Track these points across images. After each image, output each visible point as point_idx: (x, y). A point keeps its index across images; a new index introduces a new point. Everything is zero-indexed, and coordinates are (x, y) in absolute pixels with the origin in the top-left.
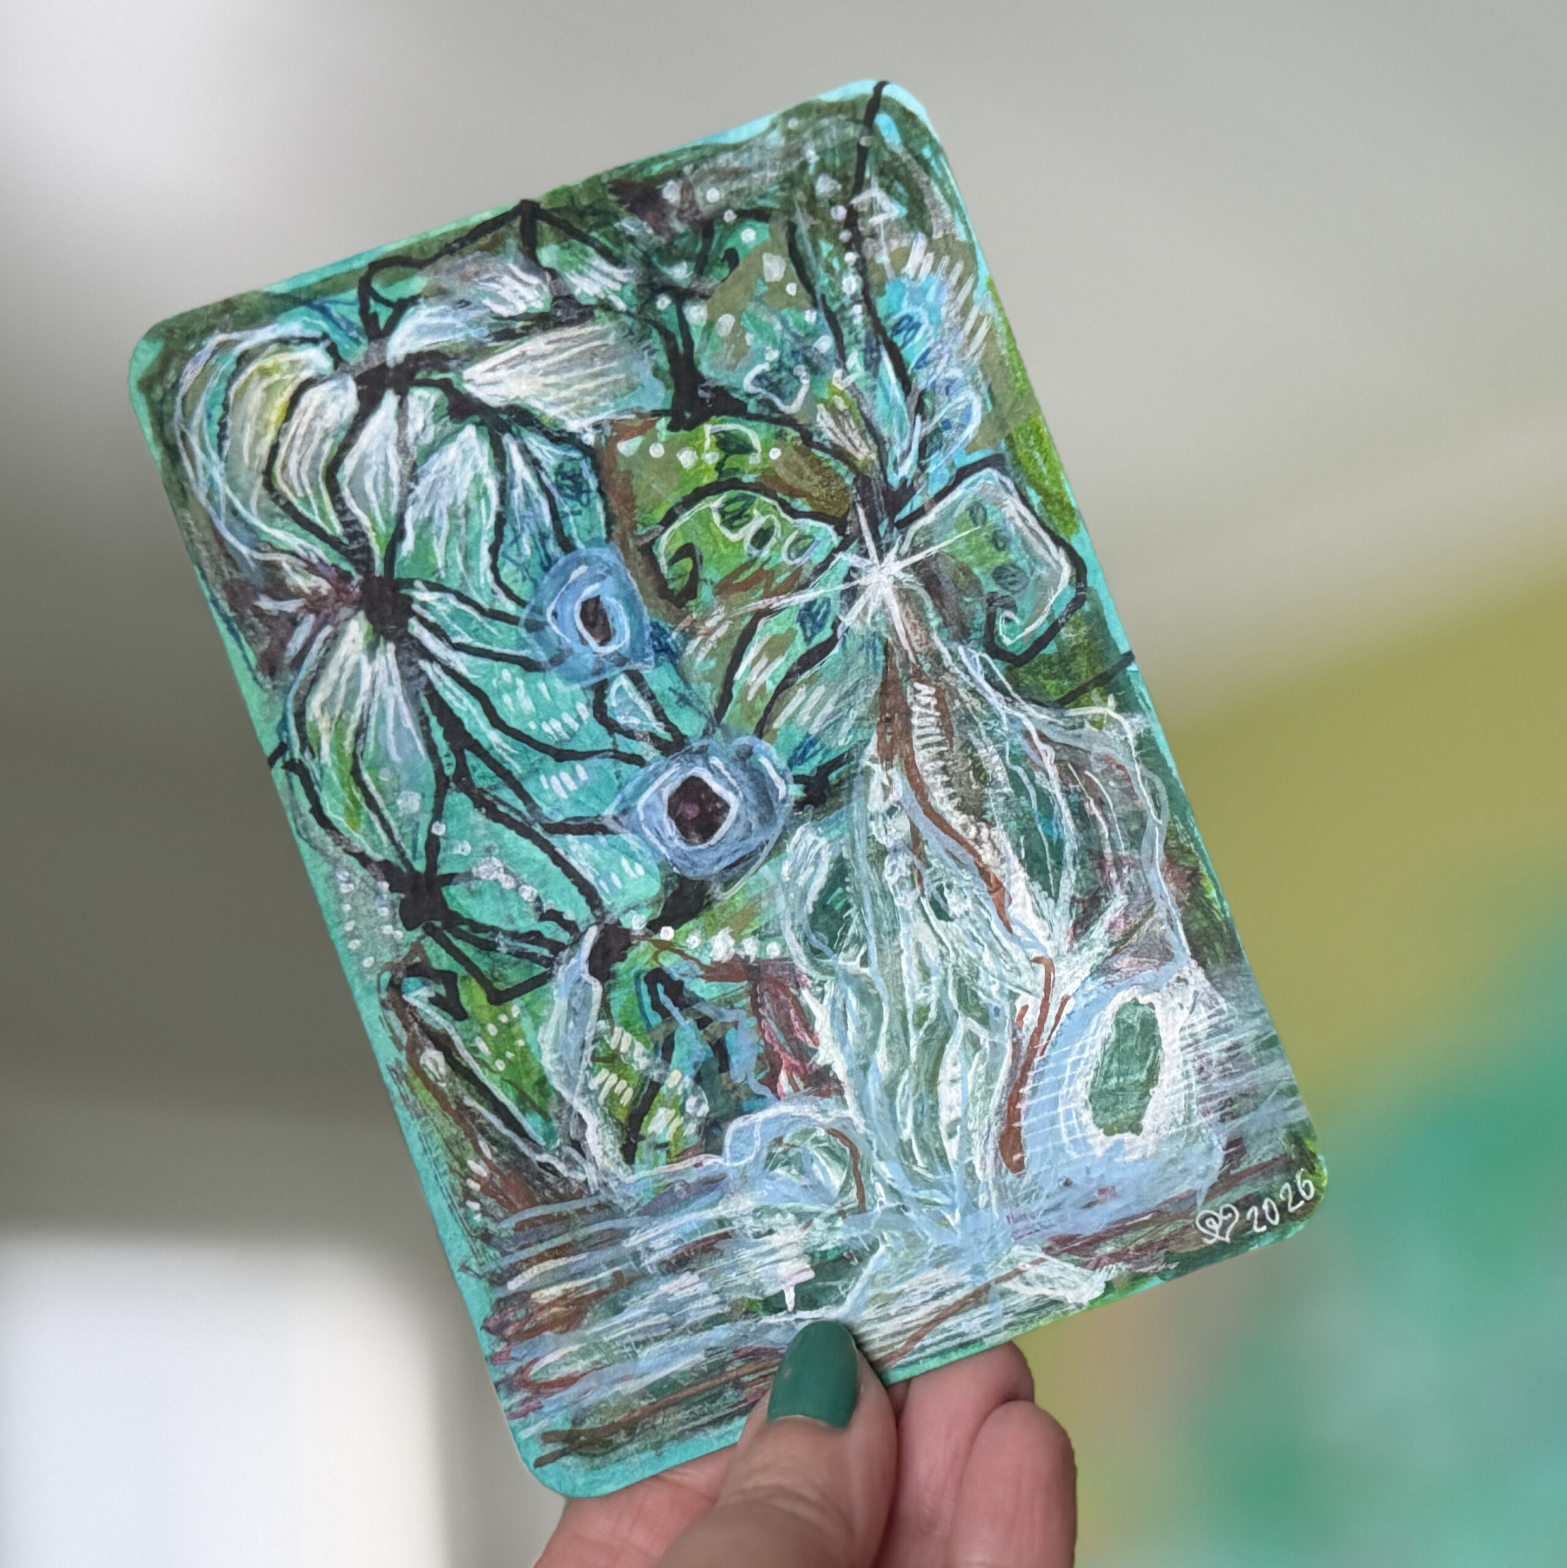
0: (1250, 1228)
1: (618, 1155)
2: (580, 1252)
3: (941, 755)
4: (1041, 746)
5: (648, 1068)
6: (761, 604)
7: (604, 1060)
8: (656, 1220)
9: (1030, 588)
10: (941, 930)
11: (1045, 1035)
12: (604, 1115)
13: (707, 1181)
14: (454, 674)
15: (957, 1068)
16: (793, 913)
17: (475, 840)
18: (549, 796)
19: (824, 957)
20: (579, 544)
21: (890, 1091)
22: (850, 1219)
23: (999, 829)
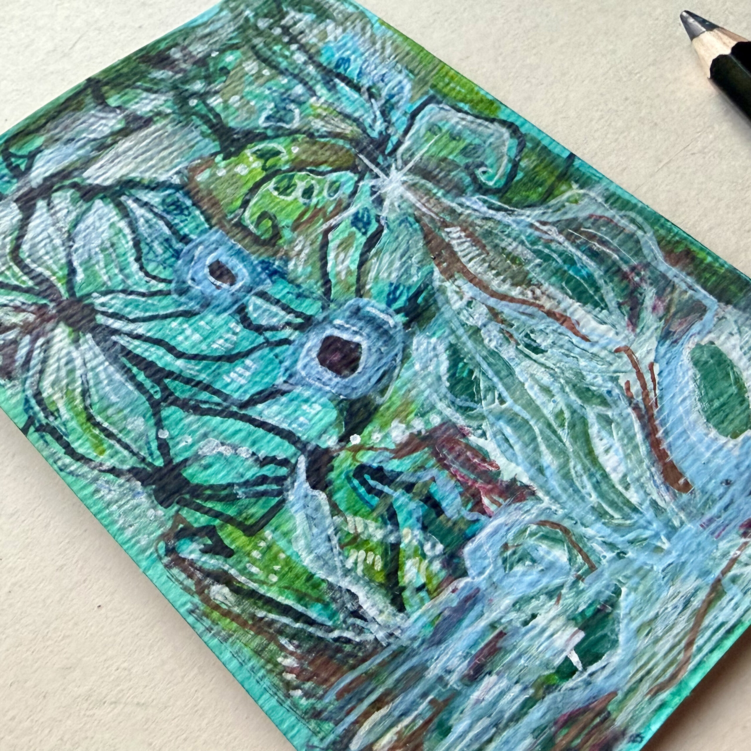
1: (391, 609)
2: (396, 697)
4: (545, 228)
5: (385, 537)
6: (325, 227)
7: (349, 544)
8: (443, 646)
9: (488, 151)
10: (542, 360)
11: (652, 395)
12: (368, 583)
13: (467, 599)
14: (138, 337)
15: (605, 441)
16: (436, 391)
17: (193, 432)
18: (234, 386)
19: (472, 409)
20: (192, 236)
21: (566, 476)
22: (588, 579)
23: (546, 285)
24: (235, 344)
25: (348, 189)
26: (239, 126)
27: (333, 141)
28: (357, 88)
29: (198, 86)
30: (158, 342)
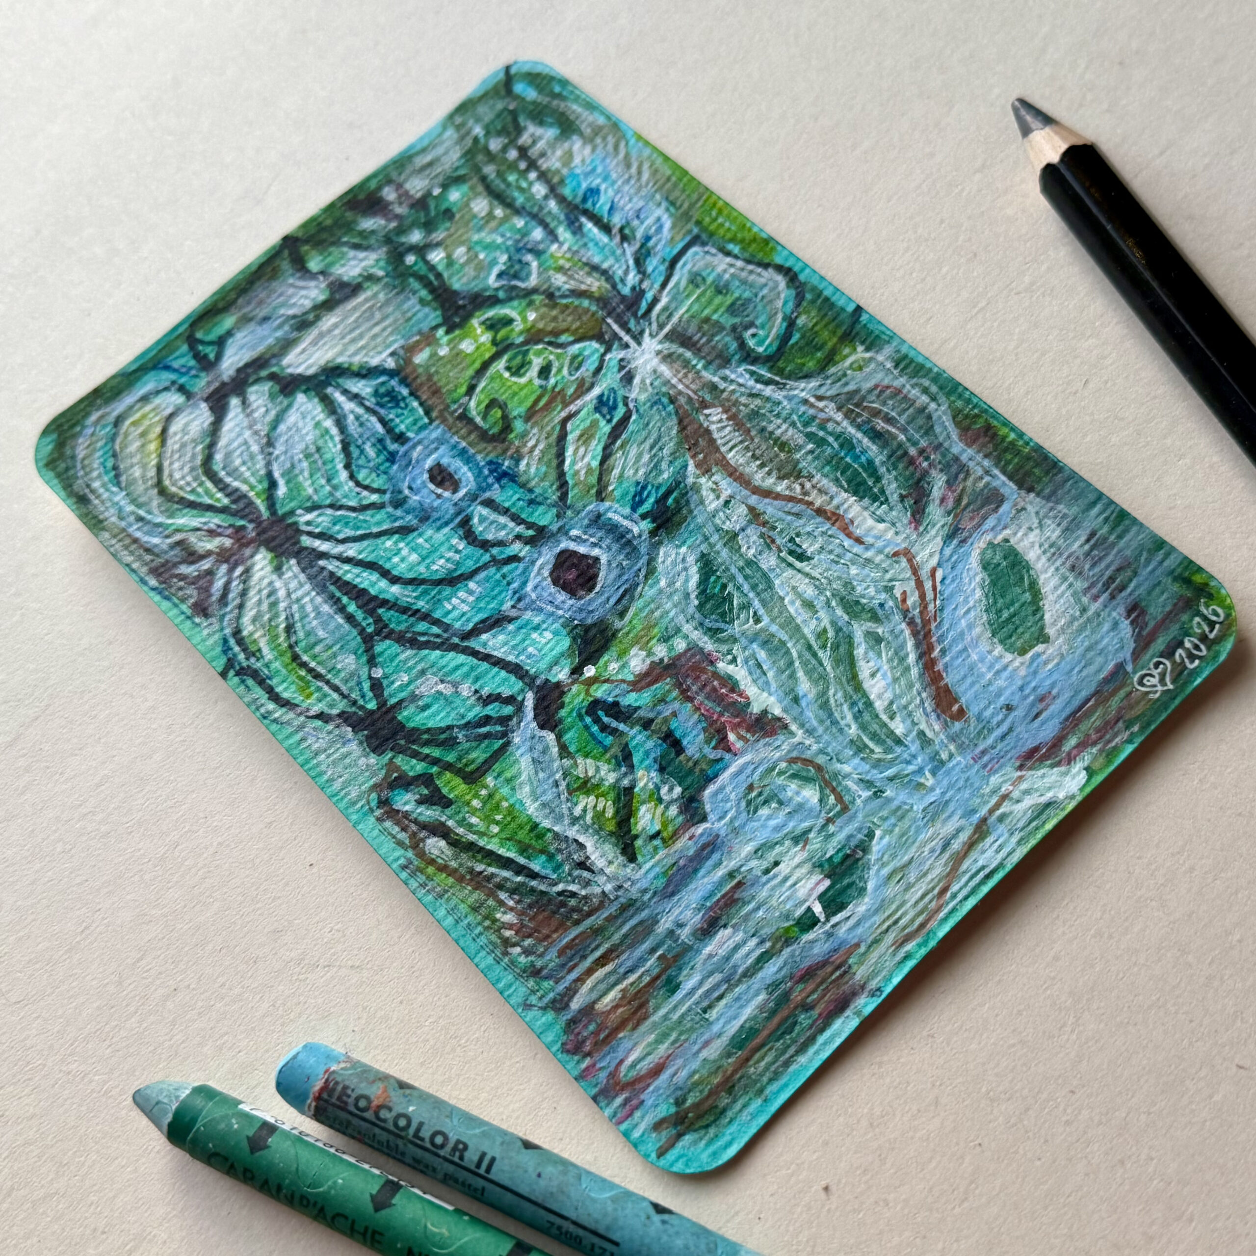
0: (1186, 668)
1: (621, 859)
2: (623, 952)
3: (747, 448)
4: (821, 404)
5: (618, 780)
6: (563, 414)
7: (578, 789)
8: (676, 898)
9: (759, 307)
10: (807, 569)
11: (931, 607)
12: (597, 832)
13: (704, 847)
14: (348, 560)
15: (871, 664)
16: (683, 611)
17: (410, 669)
18: (455, 614)
19: (723, 631)
20: (410, 435)
21: (825, 706)
22: (839, 822)
23: (818, 477)
24: (458, 564)
25: (591, 365)
26: (465, 288)
27: (577, 302)
28: (606, 228)
29: (416, 237)
30: (371, 566)
